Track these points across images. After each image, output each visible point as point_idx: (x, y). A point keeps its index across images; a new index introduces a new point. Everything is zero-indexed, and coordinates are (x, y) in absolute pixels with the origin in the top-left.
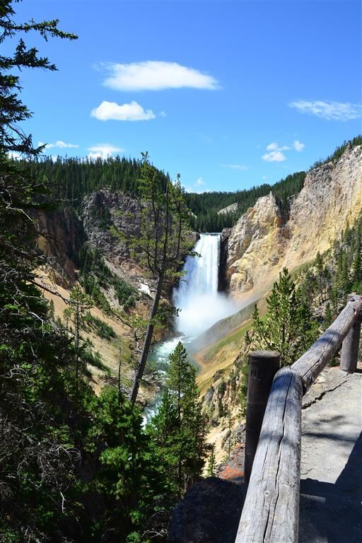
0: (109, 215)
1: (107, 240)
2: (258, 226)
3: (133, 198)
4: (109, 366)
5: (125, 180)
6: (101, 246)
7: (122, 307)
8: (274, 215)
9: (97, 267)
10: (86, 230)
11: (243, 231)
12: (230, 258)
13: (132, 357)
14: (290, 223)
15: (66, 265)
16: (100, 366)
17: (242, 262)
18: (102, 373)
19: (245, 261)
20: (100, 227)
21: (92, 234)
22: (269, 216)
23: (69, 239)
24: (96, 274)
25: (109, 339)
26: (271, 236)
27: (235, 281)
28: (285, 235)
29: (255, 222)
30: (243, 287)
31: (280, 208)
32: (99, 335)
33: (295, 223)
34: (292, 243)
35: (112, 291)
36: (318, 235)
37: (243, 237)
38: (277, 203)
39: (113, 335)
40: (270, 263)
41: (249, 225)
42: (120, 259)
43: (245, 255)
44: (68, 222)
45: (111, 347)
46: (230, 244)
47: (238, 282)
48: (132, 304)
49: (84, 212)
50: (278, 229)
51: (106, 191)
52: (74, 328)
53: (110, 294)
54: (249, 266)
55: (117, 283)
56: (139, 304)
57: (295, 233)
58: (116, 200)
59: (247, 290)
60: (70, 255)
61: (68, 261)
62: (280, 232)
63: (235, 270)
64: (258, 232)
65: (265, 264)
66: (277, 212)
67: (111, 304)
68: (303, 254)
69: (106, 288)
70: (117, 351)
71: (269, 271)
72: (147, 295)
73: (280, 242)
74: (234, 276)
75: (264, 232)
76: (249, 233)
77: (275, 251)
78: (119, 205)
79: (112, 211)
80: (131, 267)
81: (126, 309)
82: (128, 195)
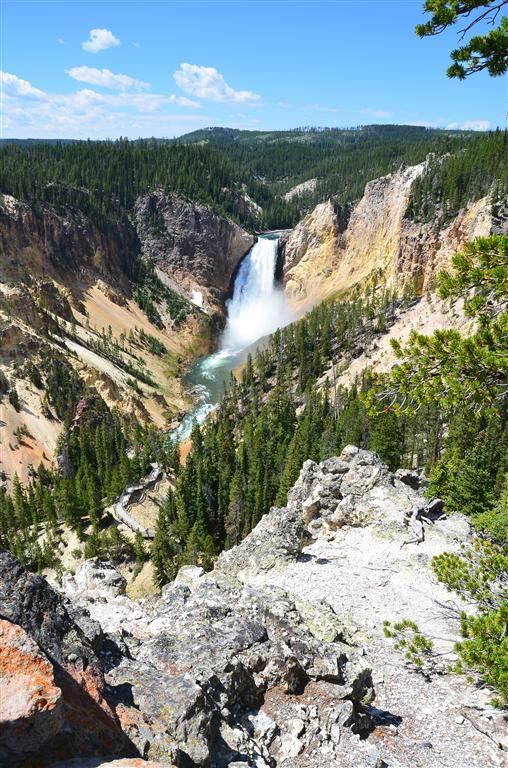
0: (163, 221)
1: (160, 249)
2: (314, 235)
3: (187, 201)
4: (157, 383)
5: (179, 182)
6: (155, 254)
7: (173, 321)
8: (331, 224)
9: (150, 280)
10: (140, 236)
11: (300, 238)
12: (287, 264)
13: (180, 371)
14: (347, 233)
15: (120, 281)
16: (150, 383)
17: (299, 270)
18: (151, 390)
19: (301, 269)
20: (153, 234)
21: (146, 242)
22: (326, 226)
23: (122, 252)
24: (150, 288)
25: (160, 355)
26: (327, 246)
27: (290, 288)
28: (342, 245)
29: (312, 231)
30: (297, 295)
31: (339, 216)
32: (151, 352)
33: (352, 233)
34: (347, 255)
35: (164, 305)
36: (368, 253)
37: (299, 244)
38: (335, 212)
39: (164, 350)
40: (323, 275)
41: (306, 233)
42: (173, 268)
43: (301, 263)
44: (121, 235)
45: (161, 363)
46: (287, 250)
47: (294, 289)
48: (183, 318)
49: (138, 218)
50: (334, 239)
51: (159, 193)
52: (129, 347)
53: (162, 308)
54: (304, 276)
55: (169, 296)
56: (190, 317)
57: (351, 245)
58: (170, 204)
59: (301, 299)
60: (125, 269)
61: (122, 275)
62: (336, 242)
63: (290, 277)
64: (314, 240)
65: (319, 275)
66: (334, 222)
67: (162, 318)
68: (353, 270)
69: (158, 302)
70: (166, 367)
71: (322, 283)
72: (198, 308)
73: (336, 252)
74: (290, 283)
75: (321, 241)
76: (306, 241)
77: (329, 263)
78: (172, 210)
79: (166, 215)
80: (184, 276)
81: (177, 323)
82: (182, 199)
